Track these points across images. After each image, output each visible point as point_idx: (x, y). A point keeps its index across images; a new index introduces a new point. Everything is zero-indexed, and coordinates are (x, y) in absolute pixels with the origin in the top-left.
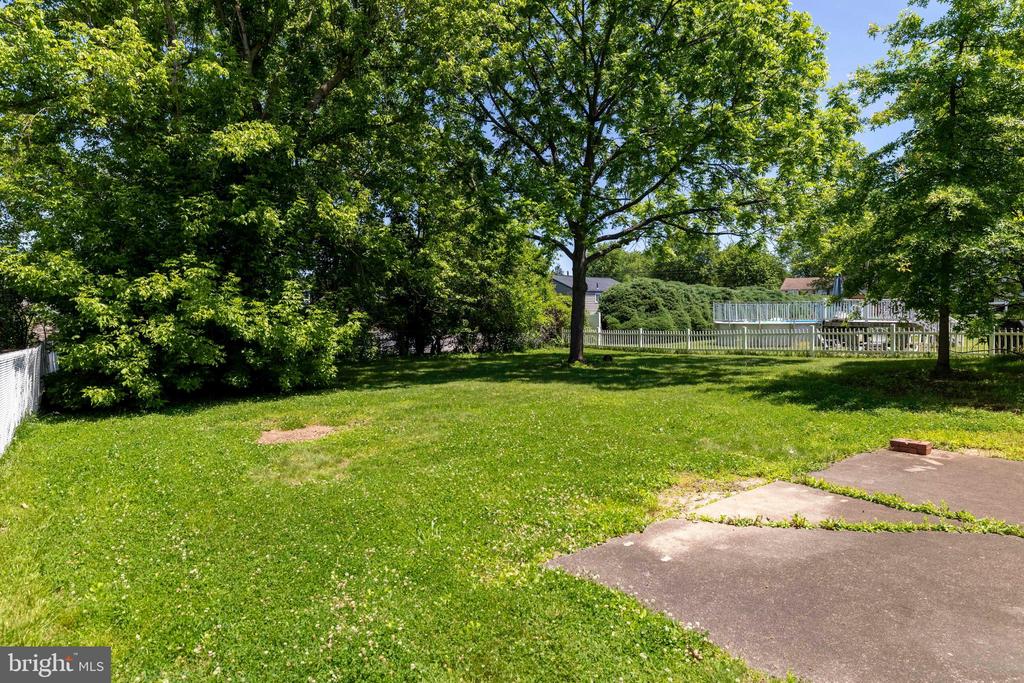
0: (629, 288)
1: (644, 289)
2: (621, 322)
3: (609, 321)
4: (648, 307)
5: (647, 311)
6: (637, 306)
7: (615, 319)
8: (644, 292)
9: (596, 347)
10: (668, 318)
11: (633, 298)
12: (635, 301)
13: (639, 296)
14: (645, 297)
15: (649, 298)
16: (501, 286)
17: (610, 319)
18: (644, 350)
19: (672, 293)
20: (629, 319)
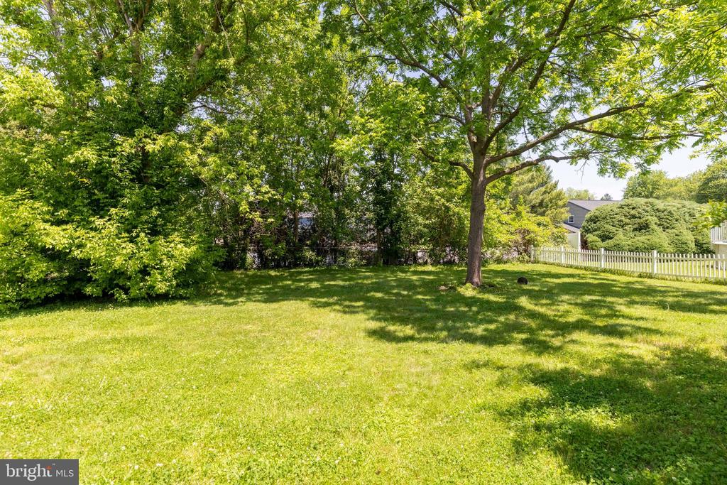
0: (615, 209)
1: (633, 208)
2: (603, 241)
3: (589, 240)
4: (637, 226)
5: (635, 230)
6: (623, 225)
7: (596, 238)
8: (633, 212)
9: (559, 265)
10: (661, 237)
11: (618, 217)
12: (621, 221)
13: (625, 216)
14: (634, 217)
15: (640, 218)
16: (456, 210)
17: (591, 237)
18: (604, 271)
19: (670, 212)
20: (612, 238)
